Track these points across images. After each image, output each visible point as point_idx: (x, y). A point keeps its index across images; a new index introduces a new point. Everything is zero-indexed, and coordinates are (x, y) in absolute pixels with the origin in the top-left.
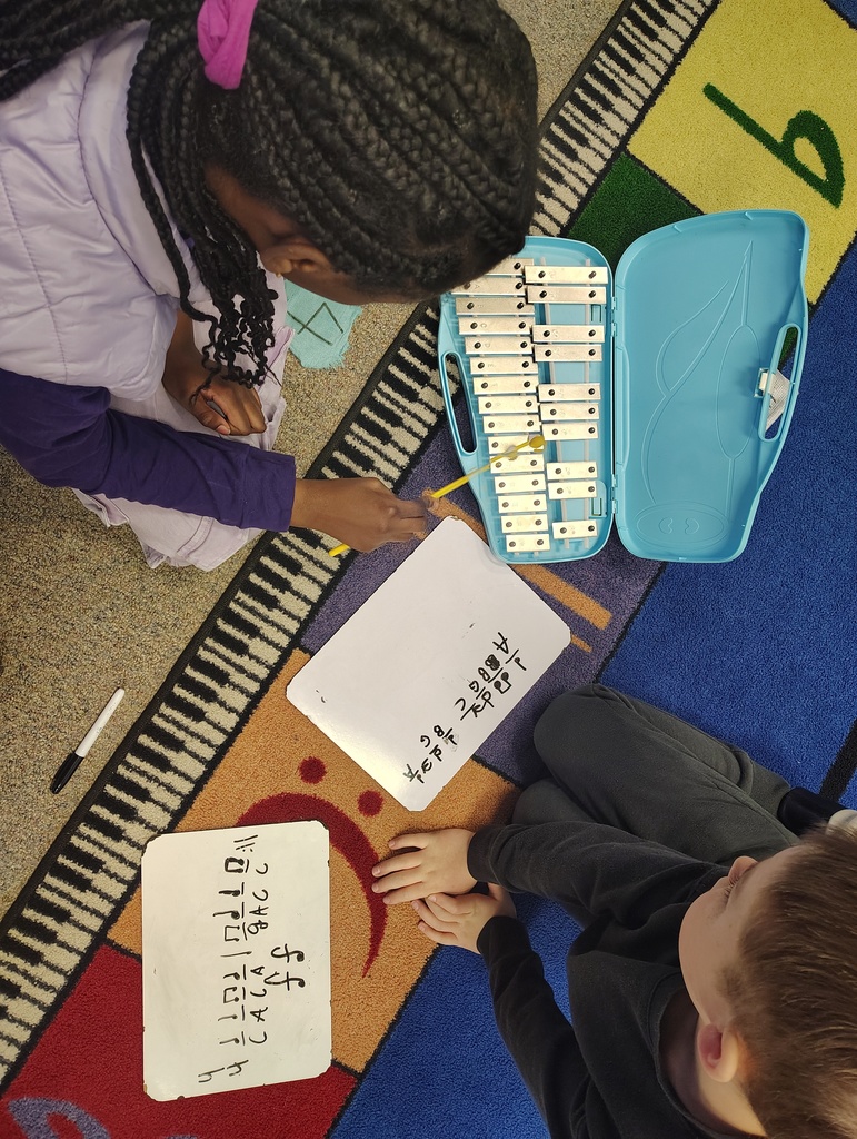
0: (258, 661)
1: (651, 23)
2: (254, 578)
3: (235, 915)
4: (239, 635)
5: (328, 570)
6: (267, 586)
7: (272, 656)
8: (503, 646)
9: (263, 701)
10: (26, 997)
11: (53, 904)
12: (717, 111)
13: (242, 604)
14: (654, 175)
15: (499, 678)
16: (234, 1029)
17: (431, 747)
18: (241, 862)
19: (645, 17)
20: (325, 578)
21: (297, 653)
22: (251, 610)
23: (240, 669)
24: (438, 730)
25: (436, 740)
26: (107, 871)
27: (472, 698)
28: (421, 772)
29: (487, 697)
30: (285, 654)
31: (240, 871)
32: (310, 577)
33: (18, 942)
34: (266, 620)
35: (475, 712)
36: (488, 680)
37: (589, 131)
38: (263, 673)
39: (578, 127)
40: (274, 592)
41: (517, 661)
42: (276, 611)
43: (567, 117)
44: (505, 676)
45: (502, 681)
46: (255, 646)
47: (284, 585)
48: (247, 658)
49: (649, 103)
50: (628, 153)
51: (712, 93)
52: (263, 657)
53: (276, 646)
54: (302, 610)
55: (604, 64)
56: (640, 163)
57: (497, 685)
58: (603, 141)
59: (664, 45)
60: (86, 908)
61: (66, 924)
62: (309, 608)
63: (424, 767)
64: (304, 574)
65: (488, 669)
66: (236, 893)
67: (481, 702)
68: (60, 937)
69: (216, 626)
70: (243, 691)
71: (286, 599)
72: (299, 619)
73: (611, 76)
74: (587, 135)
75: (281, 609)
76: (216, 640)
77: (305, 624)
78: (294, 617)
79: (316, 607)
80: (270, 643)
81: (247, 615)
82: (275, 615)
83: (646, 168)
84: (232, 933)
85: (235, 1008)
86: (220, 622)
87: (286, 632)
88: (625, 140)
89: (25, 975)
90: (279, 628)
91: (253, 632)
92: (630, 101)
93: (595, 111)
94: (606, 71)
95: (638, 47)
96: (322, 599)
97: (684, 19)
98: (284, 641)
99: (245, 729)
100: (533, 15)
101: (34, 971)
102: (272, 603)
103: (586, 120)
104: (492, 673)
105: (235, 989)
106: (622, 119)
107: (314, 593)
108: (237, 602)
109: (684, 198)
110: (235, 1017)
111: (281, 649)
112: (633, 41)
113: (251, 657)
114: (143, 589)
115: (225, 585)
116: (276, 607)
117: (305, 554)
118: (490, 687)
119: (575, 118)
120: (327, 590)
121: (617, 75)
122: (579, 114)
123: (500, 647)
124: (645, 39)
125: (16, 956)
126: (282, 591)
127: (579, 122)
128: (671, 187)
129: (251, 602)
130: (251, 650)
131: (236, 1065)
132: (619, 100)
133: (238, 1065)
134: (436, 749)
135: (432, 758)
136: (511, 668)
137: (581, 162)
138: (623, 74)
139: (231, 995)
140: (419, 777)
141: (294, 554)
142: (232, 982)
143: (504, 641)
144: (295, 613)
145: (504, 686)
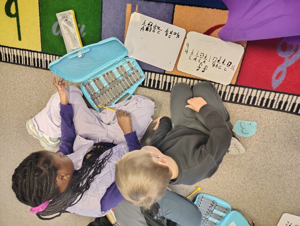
0: (171, 79)
1: (19, 58)
2: (156, 87)
3: (219, 61)
4: (167, 85)
5: (148, 74)
6: (156, 84)
7: (169, 77)
8: (143, 28)
9: (178, 75)
10: (251, 94)
11: (230, 97)
12: (22, 36)
13: (161, 87)
14: (41, 43)
15: (150, 26)
16: (195, 53)
17: (171, 34)
18: (229, 65)
19: (19, 60)
20: (150, 73)
21: (166, 73)
22: (162, 85)
23: (174, 82)
24: (167, 34)
25: (169, 34)
26: (221, 90)
27: (157, 30)
28: (177, 34)
29: (155, 27)
30: (167, 75)
31: (228, 65)
32: (151, 76)
33: (240, 100)
34: (162, 81)
35: (159, 28)
36: (151, 28)
37: (44, 61)
38: (173, 77)
39: (45, 63)
40: (157, 82)
41: (144, 23)
42: (160, 80)
43: (45, 66)
44: (149, 24)
45: (150, 25)
46: (168, 81)
47: (155, 81)
48: (171, 82)
49: (31, 51)
50: (42, 51)
51: (20, 39)
52: (169, 79)
53: (166, 77)
54: (158, 75)
55: (32, 64)
56: (42, 47)
57: (151, 25)
58: (44, 57)
59: (20, 53)
60: (230, 90)
61: (234, 93)
62: (156, 74)
63: (175, 34)
64: (151, 78)
65: (149, 30)
66: (223, 62)
67: (156, 28)
68: (237, 93)
69: (167, 90)
70: (177, 80)
71: (157, 79)
72: (160, 75)
73: (33, 61)
74: (45, 61)
75: (159, 79)
76: (170, 89)
77: (160, 73)
78: (160, 76)
79: (156, 73)
80: (166, 79)
81: (163, 85)
82: (161, 80)
83: (42, 46)
84: (215, 59)
85: (199, 55)
86: (166, 89)
87: (163, 76)
88: (40, 53)
89: (246, 96)
90: (163, 78)
91: (166, 83)
92: (34, 55)
93: (40, 61)
94: (33, 63)
95: (24, 59)
96: (154, 72)
97: (13, 52)
98: (165, 76)
99: (185, 76)
100: (35, 81)
101: (245, 95)
102: (159, 82)
103: (43, 62)
104: (149, 28)
105: (203, 56)
106: (38, 55)
107: (153, 74)
108: (161, 88)
109: (41, 34)
110: (197, 54)
111: (167, 76)
112: (24, 60)
113: (170, 81)
114: (167, 104)
115: (160, 91)
116: (159, 80)
117: (147, 79)
118: (152, 27)
119: (44, 65)
120: (152, 72)
121: (32, 60)
122: (43, 64)
123: (143, 29)
124: (22, 58)
125: (243, 99)
126: (156, 81)
127: (44, 63)
128: (41, 38)
129: (160, 85)
130: (169, 81)
131: (187, 51)
132: (35, 57)
133: (187, 52)
134: (171, 33)
135: (173, 33)
136: (146, 24)
137: (50, 60)
138: (31, 59)
139: (202, 55)
140: (178, 34)
141: (148, 81)
142: (205, 56)
143: (142, 29)
144: (159, 76)
145: (151, 24)
